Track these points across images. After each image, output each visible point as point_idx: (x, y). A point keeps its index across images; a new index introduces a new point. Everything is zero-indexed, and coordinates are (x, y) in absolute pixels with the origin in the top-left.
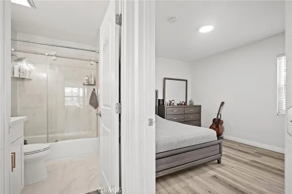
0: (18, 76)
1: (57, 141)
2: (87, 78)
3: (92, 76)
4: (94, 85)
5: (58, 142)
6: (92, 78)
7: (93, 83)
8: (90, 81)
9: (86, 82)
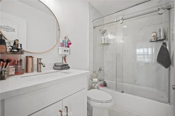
0: (104, 43)
1: (123, 92)
2: (154, 34)
3: (162, 30)
4: (163, 40)
5: (123, 94)
6: (162, 32)
7: (162, 38)
8: (158, 36)
9: (152, 38)
